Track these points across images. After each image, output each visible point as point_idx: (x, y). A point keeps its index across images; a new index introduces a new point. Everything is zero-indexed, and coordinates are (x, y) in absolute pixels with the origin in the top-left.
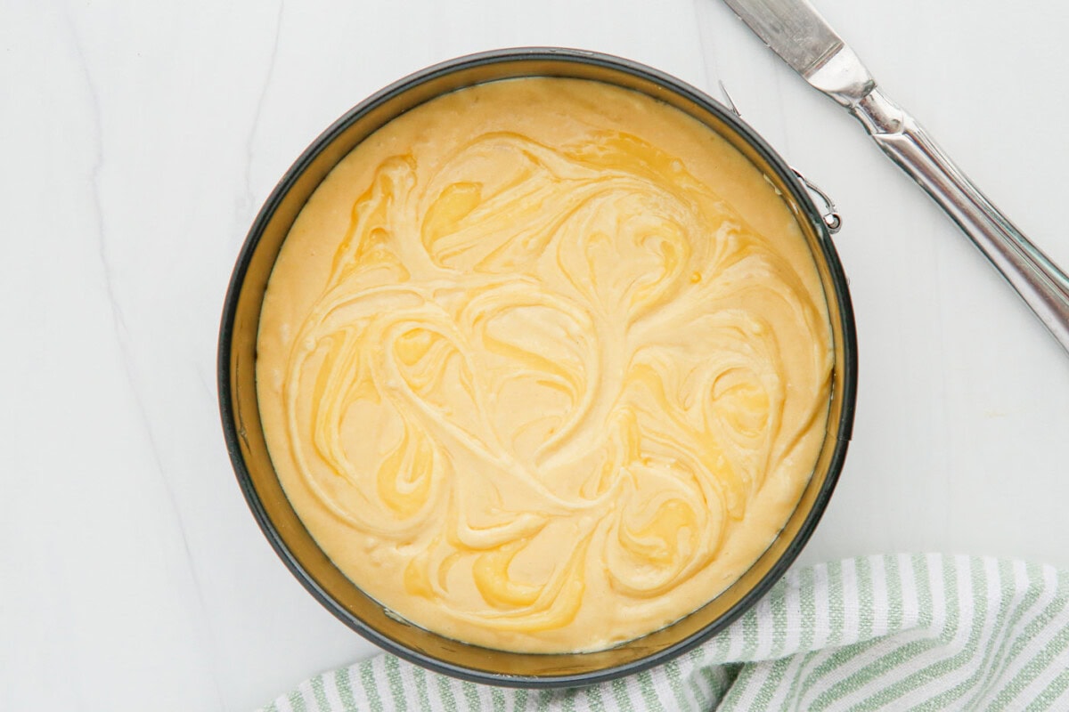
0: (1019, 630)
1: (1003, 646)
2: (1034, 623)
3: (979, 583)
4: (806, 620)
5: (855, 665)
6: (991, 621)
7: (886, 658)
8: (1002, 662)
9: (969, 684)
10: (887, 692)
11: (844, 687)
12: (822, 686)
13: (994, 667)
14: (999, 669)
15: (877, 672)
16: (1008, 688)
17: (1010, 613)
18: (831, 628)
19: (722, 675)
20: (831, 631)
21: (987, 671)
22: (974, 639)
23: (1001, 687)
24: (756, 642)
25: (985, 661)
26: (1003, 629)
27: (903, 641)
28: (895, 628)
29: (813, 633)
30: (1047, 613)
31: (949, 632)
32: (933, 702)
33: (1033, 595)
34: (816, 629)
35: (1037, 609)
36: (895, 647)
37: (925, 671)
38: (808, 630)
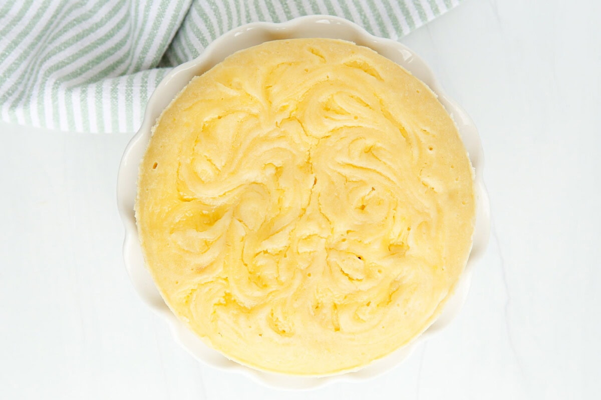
0: (21, 88)
1: (29, 79)
2: (13, 92)
3: (41, 112)
4: (130, 93)
5: (104, 65)
6: (35, 92)
7: (89, 69)
8: (29, 71)
9: (45, 60)
10: (87, 52)
11: (109, 53)
12: (120, 53)
13: (32, 69)
14: (30, 67)
15: (93, 62)
16: (25, 58)
17: (25, 97)
18: (117, 89)
19: (172, 59)
20: (118, 87)
21: (36, 67)
22: (43, 83)
23: (29, 58)
24: (156, 82)
25: (38, 72)
26: (29, 88)
27: (80, 79)
28: (84, 89)
29: (127, 86)
30: (7, 98)
31: (57, 84)
32: (63, 48)
33: (14, 106)
34: (125, 88)
35: (12, 99)
36: (84, 75)
37: (68, 64)
38: (129, 88)
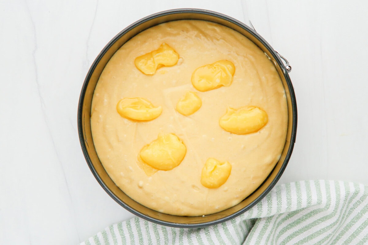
0: (351, 205)
1: (346, 211)
2: (356, 203)
3: (338, 190)
4: (279, 203)
5: (295, 218)
6: (342, 202)
7: (306, 215)
8: (345, 217)
9: (334, 224)
10: (306, 227)
11: (291, 226)
12: (284, 225)
13: (343, 218)
14: (345, 219)
15: (303, 220)
16: (347, 225)
17: (348, 199)
18: (287, 205)
19: (249, 223)
20: (287, 206)
21: (340, 219)
22: (336, 209)
23: (345, 225)
24: (262, 211)
25: (340, 216)
26: (346, 205)
27: (311, 209)
28: (309, 205)
29: (281, 207)
30: (361, 199)
31: (328, 206)
32: (322, 230)
33: (356, 194)
34: (282, 206)
35: (357, 198)
36: (309, 211)
37: (319, 220)
38: (279, 206)
